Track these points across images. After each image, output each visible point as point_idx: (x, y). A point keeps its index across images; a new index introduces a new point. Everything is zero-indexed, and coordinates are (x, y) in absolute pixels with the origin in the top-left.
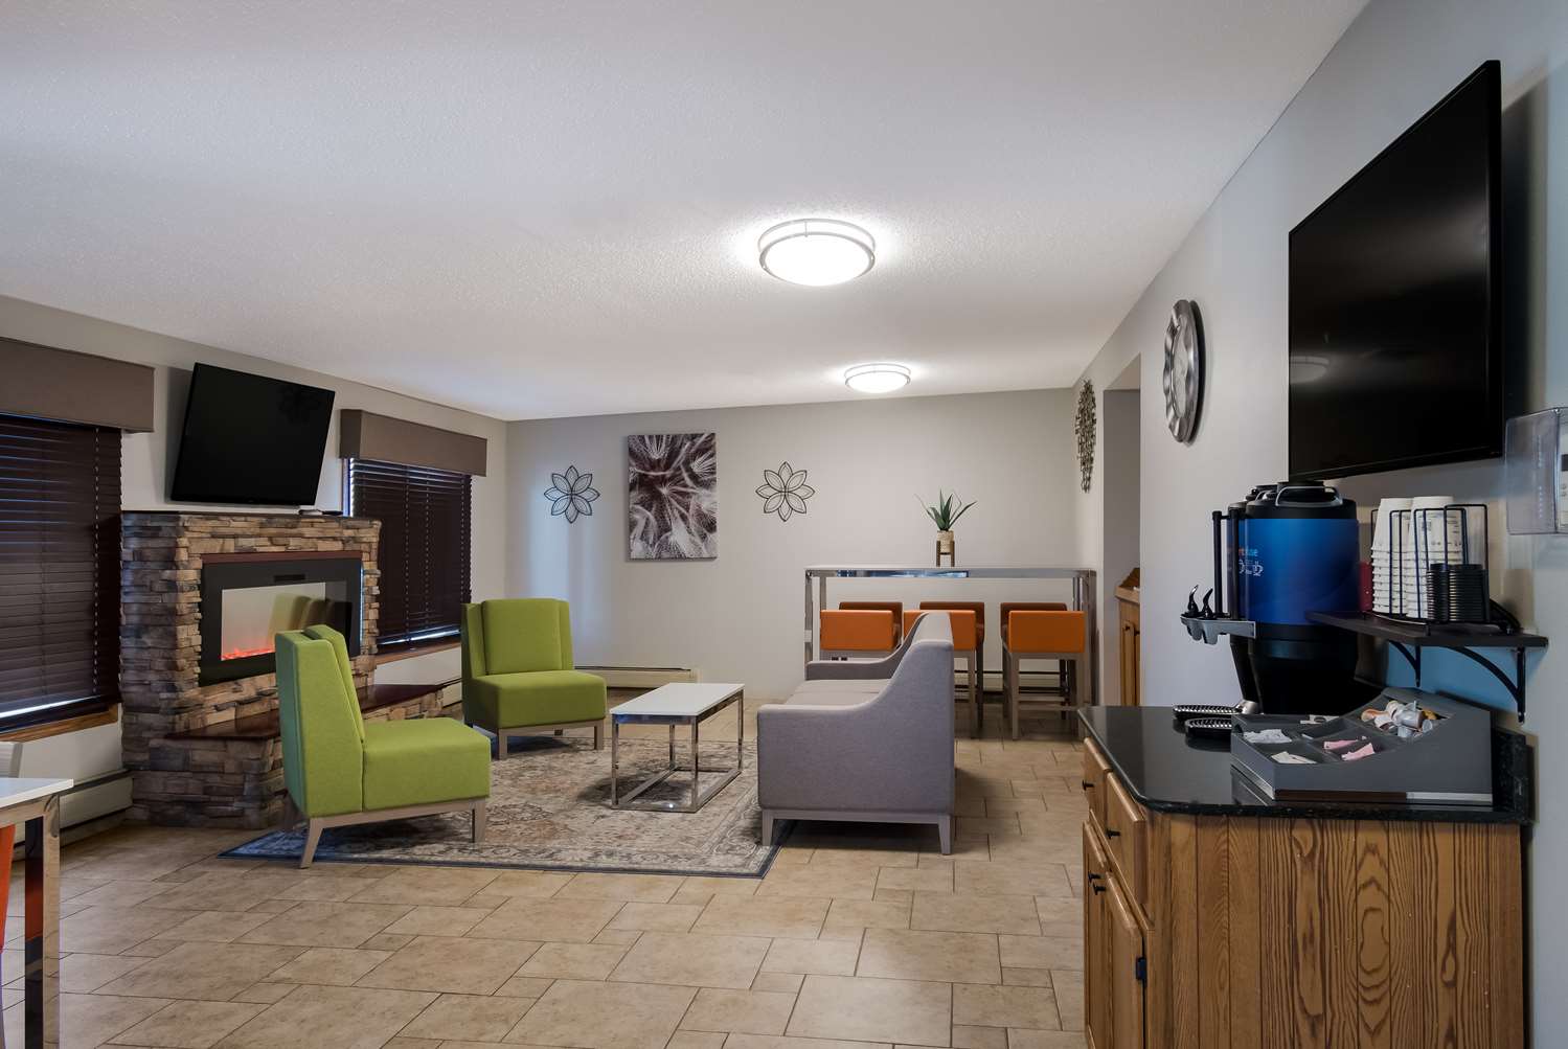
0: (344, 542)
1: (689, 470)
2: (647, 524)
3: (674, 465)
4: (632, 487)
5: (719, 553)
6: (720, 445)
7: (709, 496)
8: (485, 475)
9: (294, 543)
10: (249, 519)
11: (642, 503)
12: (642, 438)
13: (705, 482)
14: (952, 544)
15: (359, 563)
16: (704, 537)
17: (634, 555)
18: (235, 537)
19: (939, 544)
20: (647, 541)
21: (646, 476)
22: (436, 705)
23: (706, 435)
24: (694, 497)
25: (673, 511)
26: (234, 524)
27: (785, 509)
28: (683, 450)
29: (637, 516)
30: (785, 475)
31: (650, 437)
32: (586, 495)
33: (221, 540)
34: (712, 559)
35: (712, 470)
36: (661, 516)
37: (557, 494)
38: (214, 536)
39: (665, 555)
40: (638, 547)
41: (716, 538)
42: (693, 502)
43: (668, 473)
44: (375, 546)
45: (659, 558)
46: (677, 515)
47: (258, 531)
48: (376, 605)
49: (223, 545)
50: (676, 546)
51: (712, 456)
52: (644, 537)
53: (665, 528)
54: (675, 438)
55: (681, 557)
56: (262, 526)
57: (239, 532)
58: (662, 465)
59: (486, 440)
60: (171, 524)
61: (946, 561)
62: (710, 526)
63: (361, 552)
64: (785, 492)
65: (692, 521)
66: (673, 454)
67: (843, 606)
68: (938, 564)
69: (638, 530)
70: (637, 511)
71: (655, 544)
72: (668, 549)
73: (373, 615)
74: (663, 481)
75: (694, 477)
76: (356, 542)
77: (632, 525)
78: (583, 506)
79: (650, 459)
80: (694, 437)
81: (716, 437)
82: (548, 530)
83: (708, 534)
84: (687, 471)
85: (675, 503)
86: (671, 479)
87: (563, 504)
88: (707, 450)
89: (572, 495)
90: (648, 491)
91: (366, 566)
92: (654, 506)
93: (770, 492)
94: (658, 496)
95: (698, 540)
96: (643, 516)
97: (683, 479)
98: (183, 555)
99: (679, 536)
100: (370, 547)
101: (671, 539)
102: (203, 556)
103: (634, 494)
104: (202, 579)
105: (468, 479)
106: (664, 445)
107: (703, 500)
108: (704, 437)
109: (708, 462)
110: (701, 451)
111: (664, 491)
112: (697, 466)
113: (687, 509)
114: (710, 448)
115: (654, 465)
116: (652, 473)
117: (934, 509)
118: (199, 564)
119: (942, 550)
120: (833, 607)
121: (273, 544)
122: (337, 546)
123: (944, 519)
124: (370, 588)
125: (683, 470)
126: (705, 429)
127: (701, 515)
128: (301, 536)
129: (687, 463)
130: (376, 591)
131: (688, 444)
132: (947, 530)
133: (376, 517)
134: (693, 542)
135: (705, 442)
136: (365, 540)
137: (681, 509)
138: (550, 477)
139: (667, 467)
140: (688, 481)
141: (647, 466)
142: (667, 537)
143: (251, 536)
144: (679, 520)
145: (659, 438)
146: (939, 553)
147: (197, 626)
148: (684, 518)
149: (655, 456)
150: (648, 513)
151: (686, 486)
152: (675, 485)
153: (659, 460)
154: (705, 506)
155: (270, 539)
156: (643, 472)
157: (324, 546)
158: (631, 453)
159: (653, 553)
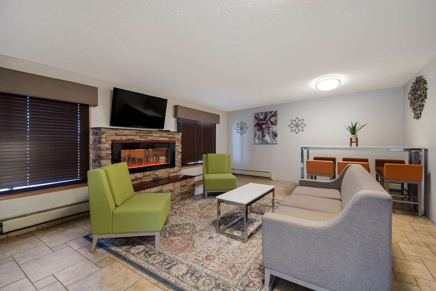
0: (170, 138)
1: (270, 121)
2: (259, 135)
3: (266, 120)
4: (255, 126)
5: (278, 142)
6: (278, 113)
7: (275, 127)
8: (219, 124)
9: (149, 138)
10: (131, 131)
11: (258, 130)
12: (258, 113)
13: (274, 124)
14: (357, 139)
15: (175, 143)
16: (274, 138)
17: (256, 143)
18: (126, 135)
19: (351, 139)
20: (259, 139)
21: (259, 123)
22: (192, 182)
23: (275, 111)
24: (271, 128)
25: (266, 132)
26: (125, 132)
27: (297, 130)
28: (269, 116)
29: (257, 133)
30: (297, 121)
31: (260, 113)
32: (245, 128)
33: (120, 136)
34: (276, 144)
35: (276, 120)
36: (263, 133)
37: (238, 128)
38: (116, 135)
39: (264, 143)
40: (257, 141)
41: (278, 138)
42: (271, 129)
43: (265, 122)
44: (180, 139)
45: (262, 143)
46: (267, 132)
47: (136, 134)
48: (181, 154)
49: (121, 138)
50: (267, 140)
51: (276, 117)
52: (258, 138)
53: (264, 136)
54: (266, 113)
55: (268, 143)
56: (137, 133)
57: (128, 134)
58: (263, 120)
59: (220, 115)
60: (99, 131)
61: (354, 145)
62: (276, 135)
63: (176, 141)
64: (297, 126)
65: (271, 134)
66: (266, 117)
67: (315, 158)
68: (351, 145)
69: (257, 137)
70: (257, 132)
71: (261, 140)
72: (265, 141)
73: (180, 157)
74: (263, 124)
75: (271, 123)
76: (173, 138)
77: (256, 135)
78: (244, 131)
79: (260, 119)
80: (271, 112)
81: (278, 112)
82: (236, 137)
83: (275, 138)
84: (269, 121)
85: (266, 129)
86: (265, 123)
87: (239, 130)
88: (275, 115)
89: (242, 128)
90: (259, 127)
91: (177, 144)
92: (261, 130)
93: (292, 126)
94: (262, 128)
95: (272, 139)
96: (259, 133)
97: (268, 123)
98: (104, 140)
99: (267, 138)
100: (178, 140)
101: (265, 139)
102: (112, 141)
103: (256, 127)
104: (112, 147)
105: (215, 125)
106: (263, 115)
107: (274, 128)
108: (274, 112)
109: (275, 118)
110: (273, 116)
111: (264, 126)
112: (272, 120)
113: (270, 131)
114: (276, 115)
115: (261, 120)
116: (261, 122)
117: (349, 127)
118: (111, 143)
119: (353, 141)
120: (311, 159)
121: (141, 138)
122: (167, 139)
123: (353, 131)
124: (178, 150)
125: (268, 121)
126: (274, 110)
127: (273, 132)
128: (152, 136)
129: (269, 119)
130: (180, 151)
131: (270, 114)
132: (355, 134)
133: (180, 132)
134: (271, 140)
135: (274, 113)
136: (176, 138)
137: (268, 131)
138: (236, 125)
139: (264, 120)
140: (270, 124)
141: (259, 120)
142: (264, 138)
143: (132, 136)
144: (268, 134)
145: (262, 113)
146: (351, 142)
147: (110, 160)
148: (269, 133)
149: (261, 118)
150: (260, 132)
151: (269, 125)
152: (266, 125)
153: (262, 119)
154: (274, 130)
155: (140, 136)
156: (258, 122)
157: (160, 139)
158: (256, 117)
159: (261, 142)
